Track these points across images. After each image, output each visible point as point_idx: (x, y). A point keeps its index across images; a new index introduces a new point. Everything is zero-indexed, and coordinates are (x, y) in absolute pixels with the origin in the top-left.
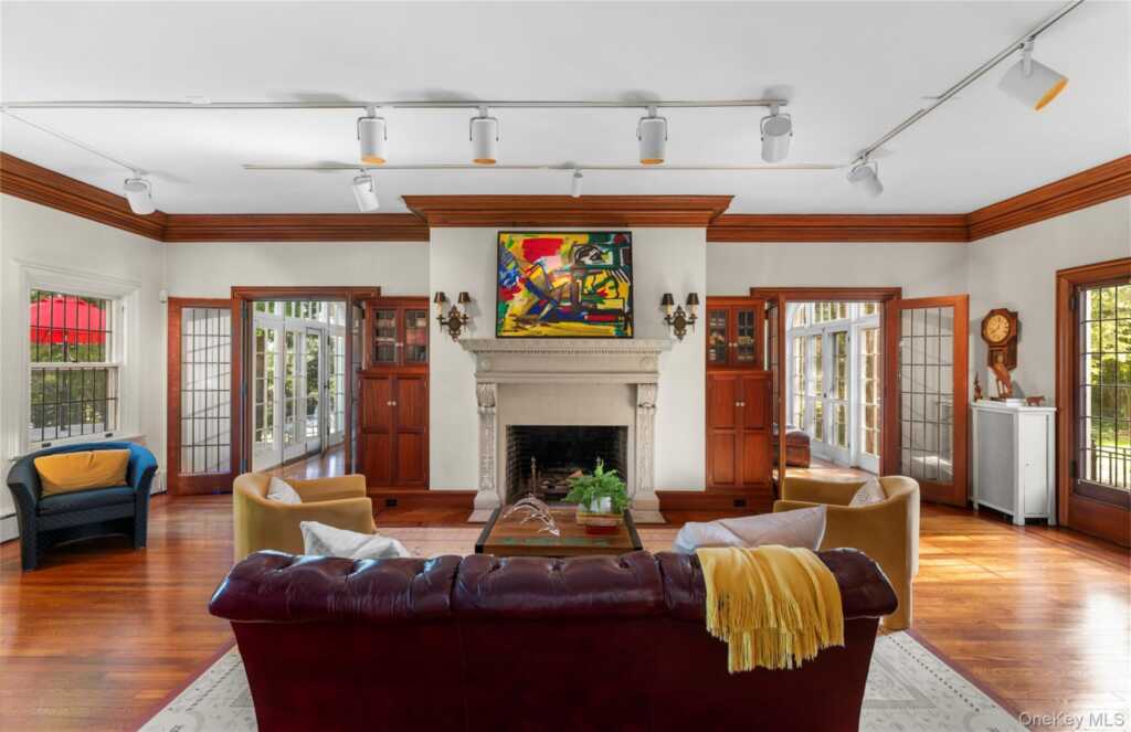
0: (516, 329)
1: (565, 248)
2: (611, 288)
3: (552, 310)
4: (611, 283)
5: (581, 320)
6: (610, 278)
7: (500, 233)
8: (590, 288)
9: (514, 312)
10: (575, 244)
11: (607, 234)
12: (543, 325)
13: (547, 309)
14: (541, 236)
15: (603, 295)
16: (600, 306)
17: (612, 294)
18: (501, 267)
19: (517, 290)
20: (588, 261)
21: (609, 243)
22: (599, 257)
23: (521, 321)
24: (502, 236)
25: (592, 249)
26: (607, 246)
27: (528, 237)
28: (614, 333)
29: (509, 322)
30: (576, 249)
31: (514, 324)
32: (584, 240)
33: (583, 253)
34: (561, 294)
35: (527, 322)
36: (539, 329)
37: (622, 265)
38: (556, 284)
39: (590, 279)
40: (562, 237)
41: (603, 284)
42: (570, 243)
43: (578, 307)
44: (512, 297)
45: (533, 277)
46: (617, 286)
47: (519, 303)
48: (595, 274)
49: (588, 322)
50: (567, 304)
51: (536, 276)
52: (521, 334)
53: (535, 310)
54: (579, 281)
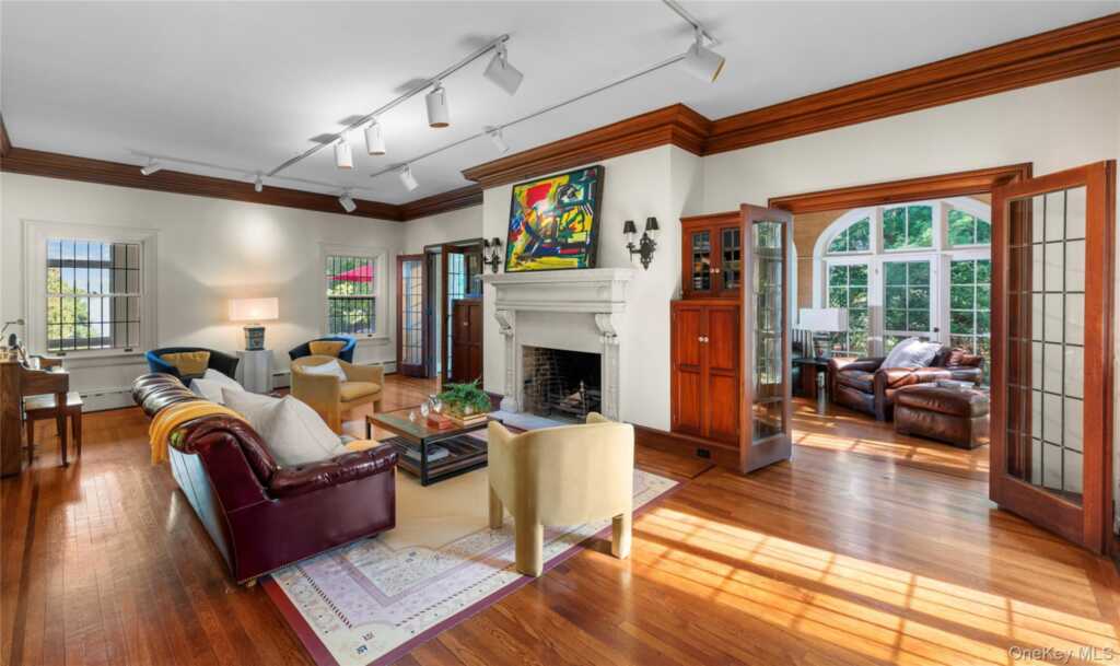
0: (518, 264)
1: (552, 190)
2: (579, 222)
3: (539, 247)
4: (579, 218)
5: (555, 254)
6: (580, 212)
7: (514, 186)
8: (564, 224)
9: (517, 251)
10: (559, 186)
11: (582, 171)
12: (533, 261)
13: (536, 246)
14: (539, 184)
15: (572, 230)
16: (570, 241)
17: (579, 227)
18: (512, 215)
19: (519, 232)
20: (566, 200)
21: (583, 179)
22: (573, 195)
23: (521, 258)
24: (517, 189)
25: (570, 188)
26: (580, 183)
27: (531, 186)
28: (576, 265)
29: (513, 260)
30: (559, 190)
31: (516, 260)
32: (565, 180)
33: (563, 193)
34: (545, 234)
35: (524, 259)
36: (530, 264)
37: (590, 198)
38: (543, 224)
39: (565, 215)
40: (551, 181)
41: (573, 220)
42: (555, 186)
43: (555, 242)
44: (516, 239)
45: (530, 220)
46: (583, 220)
47: (520, 243)
48: (569, 211)
49: (561, 256)
50: (548, 241)
51: (532, 219)
52: (519, 268)
53: (528, 247)
54: (558, 219)
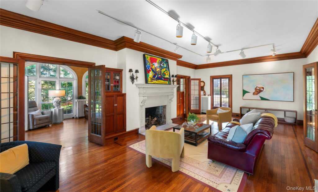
1: (158, 61)
3: (157, 77)
4: (166, 71)
5: (162, 80)
6: (166, 70)
7: (144, 54)
8: (163, 72)
9: (150, 77)
11: (164, 59)
12: (156, 80)
14: (153, 57)
16: (165, 77)
17: (167, 74)
18: (145, 64)
19: (150, 71)
20: (162, 65)
24: (146, 56)
25: (162, 63)
26: (164, 62)
27: (151, 57)
28: (168, 83)
29: (149, 80)
30: (160, 62)
31: (150, 80)
32: (161, 60)
34: (158, 73)
35: (153, 80)
36: (155, 82)
37: (167, 67)
38: (157, 70)
39: (163, 70)
40: (157, 58)
44: (149, 73)
45: (153, 68)
47: (151, 74)
49: (164, 80)
50: (160, 76)
51: (153, 67)
52: (152, 83)
53: (154, 76)
54: (161, 70)
